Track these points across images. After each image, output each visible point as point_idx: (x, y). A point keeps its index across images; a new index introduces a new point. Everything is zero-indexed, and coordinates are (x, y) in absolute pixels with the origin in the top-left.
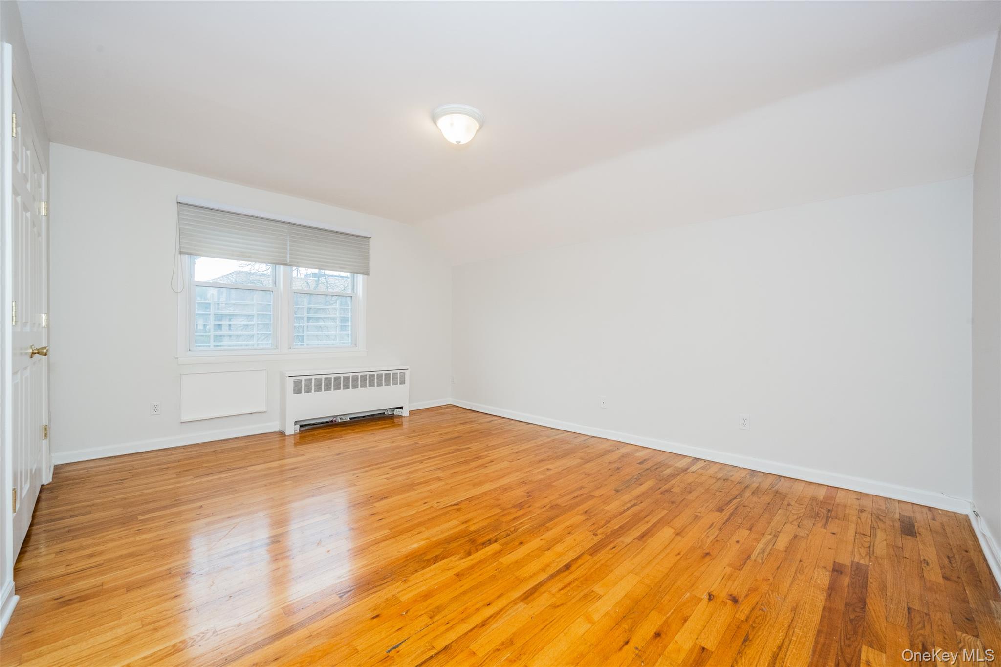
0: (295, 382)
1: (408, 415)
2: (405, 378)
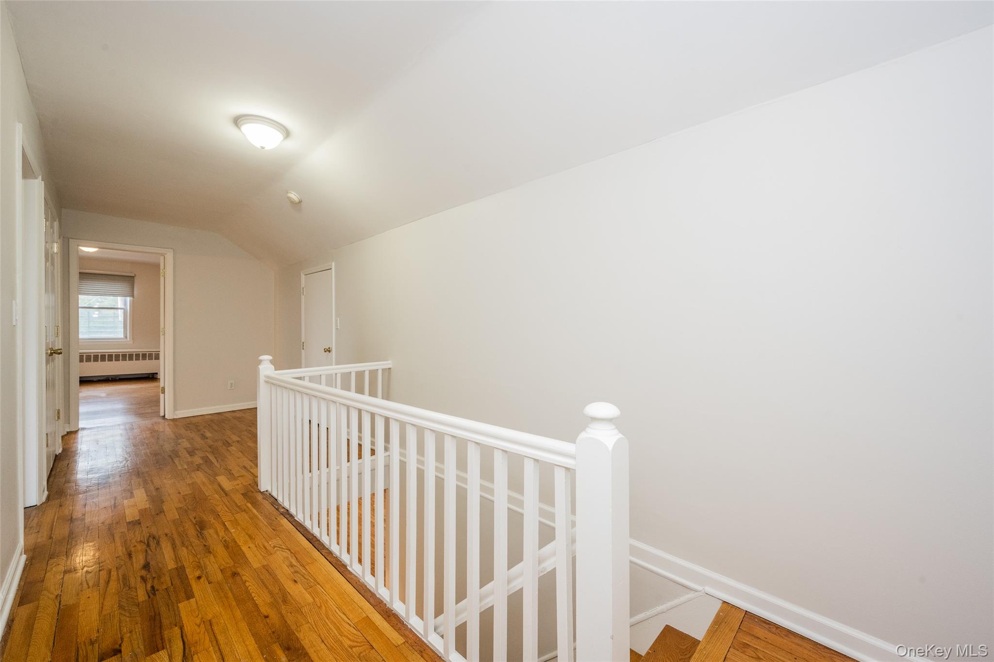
2: (159, 357)
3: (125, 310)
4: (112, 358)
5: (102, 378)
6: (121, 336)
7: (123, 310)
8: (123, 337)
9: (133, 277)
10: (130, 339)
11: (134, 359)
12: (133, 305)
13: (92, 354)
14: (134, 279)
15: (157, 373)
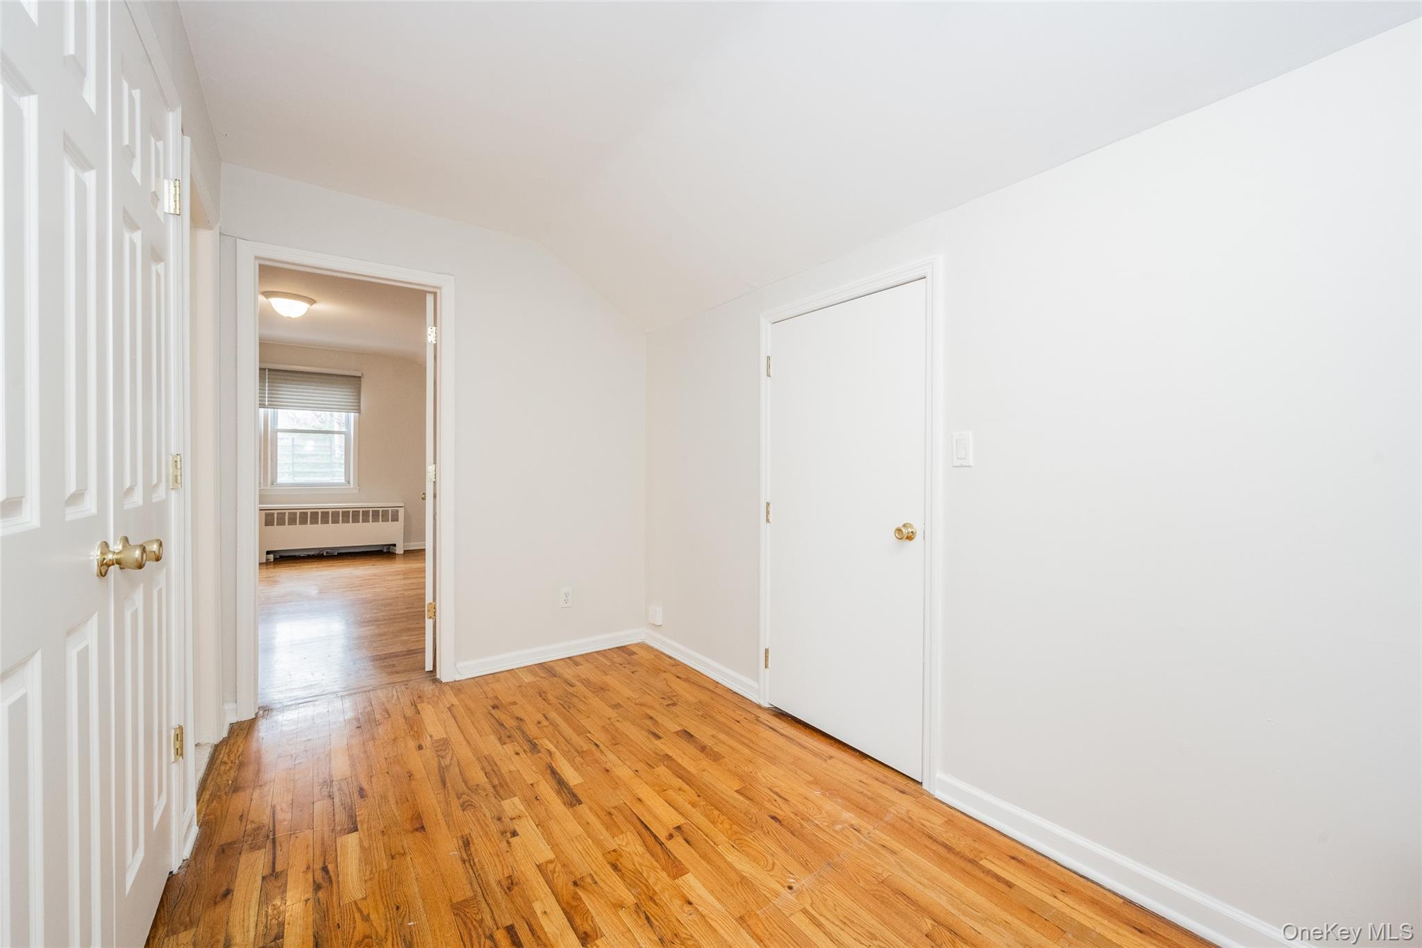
0: (267, 515)
1: (402, 552)
2: (398, 516)
3: (347, 434)
4: (325, 517)
5: (312, 553)
6: (342, 480)
7: (343, 436)
8: (343, 481)
9: (360, 377)
10: (354, 484)
11: (361, 520)
12: (359, 425)
13: (298, 512)
14: (360, 381)
15: (395, 545)
